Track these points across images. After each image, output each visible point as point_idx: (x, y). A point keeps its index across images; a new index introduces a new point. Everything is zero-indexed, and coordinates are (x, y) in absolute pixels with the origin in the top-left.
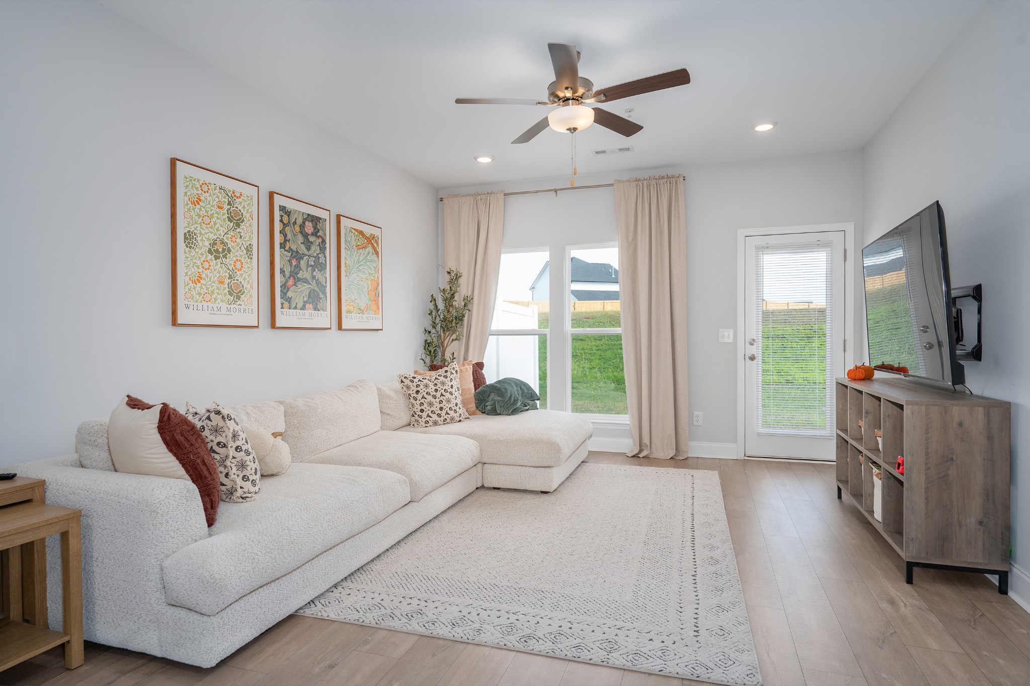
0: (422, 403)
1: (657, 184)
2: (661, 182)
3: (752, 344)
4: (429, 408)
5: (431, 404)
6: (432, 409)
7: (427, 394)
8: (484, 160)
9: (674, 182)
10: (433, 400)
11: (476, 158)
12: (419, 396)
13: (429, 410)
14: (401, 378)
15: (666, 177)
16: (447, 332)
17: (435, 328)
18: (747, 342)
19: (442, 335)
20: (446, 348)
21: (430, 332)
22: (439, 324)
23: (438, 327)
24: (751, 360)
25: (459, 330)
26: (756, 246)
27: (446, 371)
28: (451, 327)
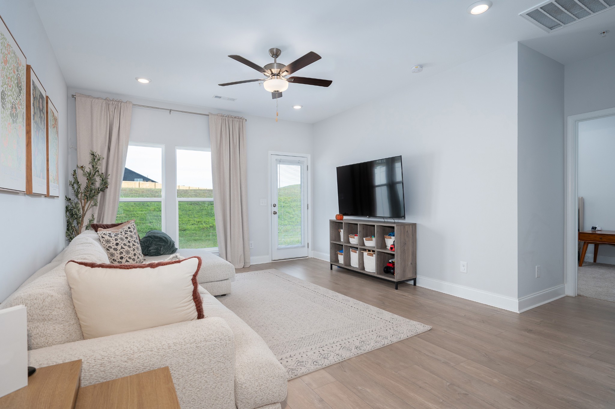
0: (122, 252)
1: (232, 120)
2: (235, 119)
3: (274, 206)
4: (127, 255)
5: (128, 252)
6: (129, 256)
7: (124, 245)
8: (143, 81)
9: (241, 121)
10: (129, 249)
11: (137, 79)
12: (119, 247)
13: (127, 257)
14: (101, 235)
15: (237, 117)
16: (86, 200)
17: (77, 196)
18: (272, 205)
19: (83, 201)
20: (86, 212)
21: (70, 199)
22: (82, 193)
23: (80, 195)
24: (274, 214)
25: (95, 198)
26: (276, 160)
27: (129, 228)
28: (94, 196)
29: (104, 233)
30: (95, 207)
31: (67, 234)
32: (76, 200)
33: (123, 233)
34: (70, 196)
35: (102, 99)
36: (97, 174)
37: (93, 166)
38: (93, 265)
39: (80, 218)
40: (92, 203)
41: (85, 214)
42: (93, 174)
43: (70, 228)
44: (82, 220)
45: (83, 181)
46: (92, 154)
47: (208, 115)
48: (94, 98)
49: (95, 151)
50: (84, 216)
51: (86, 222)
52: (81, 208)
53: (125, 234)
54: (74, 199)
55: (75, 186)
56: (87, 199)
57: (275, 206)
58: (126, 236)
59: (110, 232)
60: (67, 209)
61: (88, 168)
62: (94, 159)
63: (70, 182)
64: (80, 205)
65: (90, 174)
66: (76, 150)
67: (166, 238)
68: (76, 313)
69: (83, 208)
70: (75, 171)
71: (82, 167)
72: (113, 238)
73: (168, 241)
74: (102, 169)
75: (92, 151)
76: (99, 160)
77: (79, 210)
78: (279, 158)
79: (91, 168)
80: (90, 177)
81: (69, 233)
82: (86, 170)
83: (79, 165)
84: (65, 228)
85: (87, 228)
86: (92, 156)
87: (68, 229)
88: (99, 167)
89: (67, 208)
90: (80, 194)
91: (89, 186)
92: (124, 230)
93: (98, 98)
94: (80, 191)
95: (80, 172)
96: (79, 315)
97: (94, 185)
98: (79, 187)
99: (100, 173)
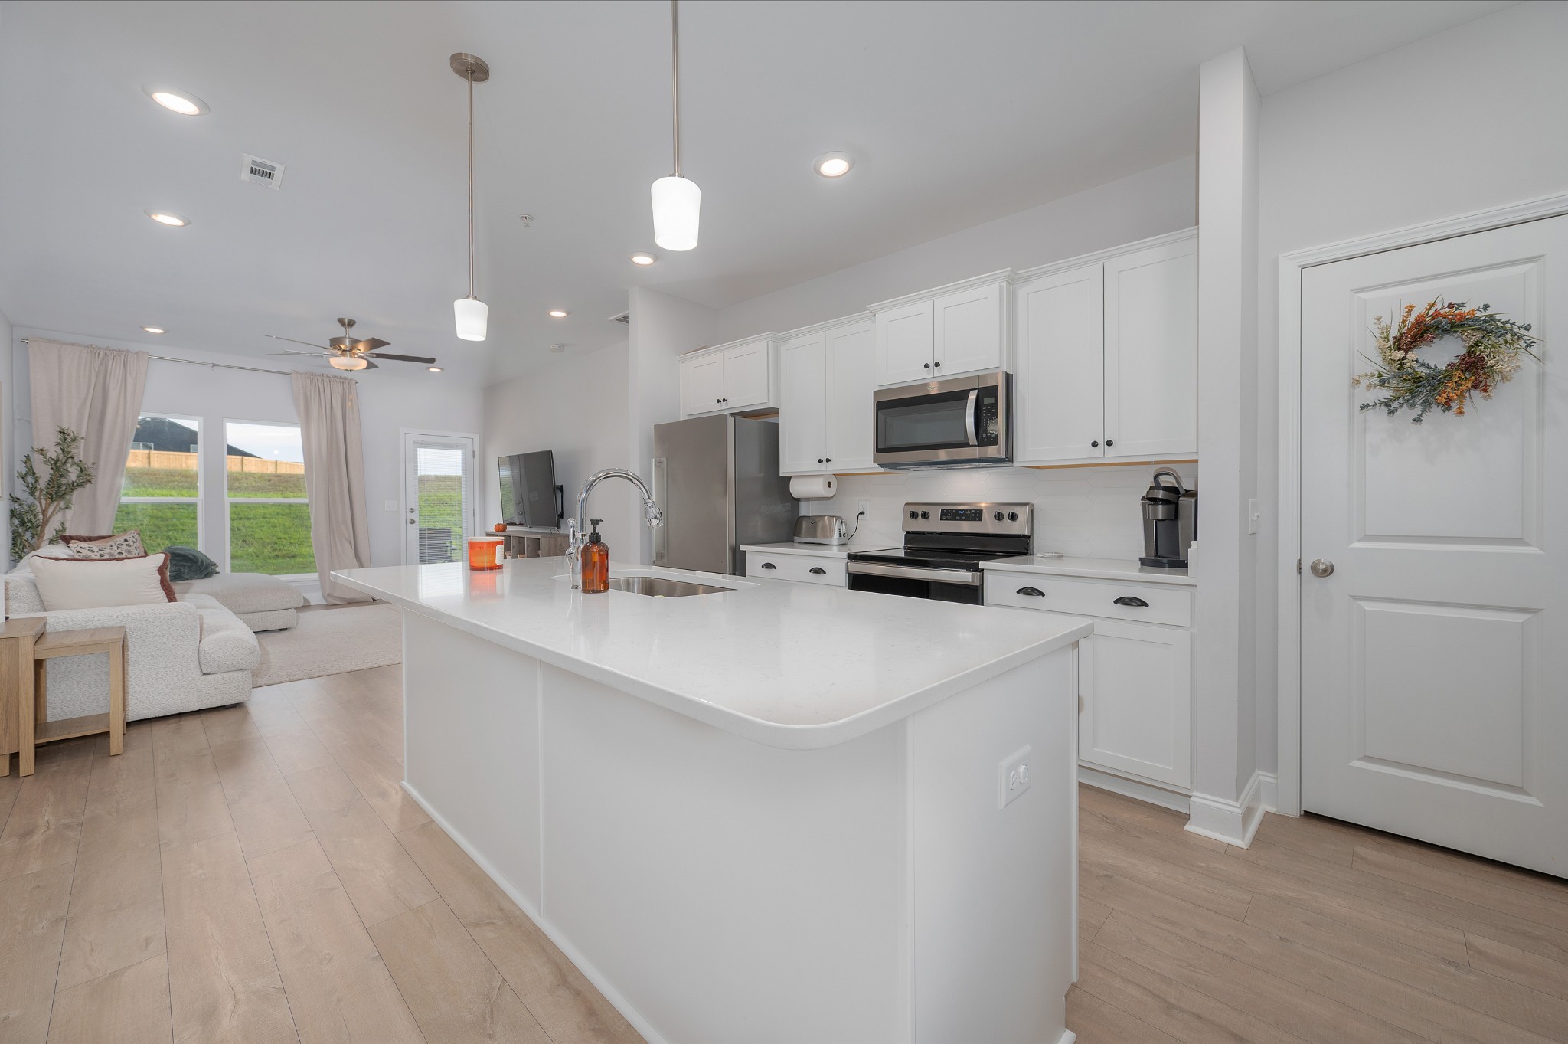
1: (329, 382)
2: (335, 380)
8: (154, 330)
9: (347, 383)
11: (142, 327)
16: (49, 500)
17: (32, 494)
18: (408, 510)
19: (44, 502)
20: (50, 518)
21: (18, 499)
22: (41, 490)
23: (37, 494)
24: (411, 523)
25: (67, 497)
26: (414, 442)
27: (126, 540)
28: (65, 494)
29: (80, 546)
30: (67, 510)
31: (13, 551)
32: (31, 500)
33: (115, 548)
34: (17, 495)
35: (80, 345)
36: (70, 460)
37: (63, 450)
38: (57, 559)
39: (38, 527)
40: (62, 504)
41: (47, 521)
42: (64, 461)
43: (18, 543)
44: (42, 531)
45: (44, 473)
46: (60, 432)
47: (290, 374)
48: (65, 344)
49: (65, 426)
50: (46, 524)
51: (49, 532)
52: (40, 511)
53: (118, 548)
54: (28, 498)
55: (30, 479)
56: (52, 499)
57: (412, 511)
58: (119, 551)
59: (91, 546)
60: (13, 514)
61: (53, 452)
62: (65, 439)
63: (20, 473)
64: (39, 508)
65: (56, 461)
66: (30, 422)
67: (194, 556)
68: (40, 597)
69: (44, 512)
70: (28, 457)
71: (42, 450)
72: (95, 553)
73: (198, 560)
74: (79, 452)
75: (61, 428)
76: (74, 440)
77: (35, 516)
78: (420, 438)
79: (60, 452)
80: (58, 466)
81: (17, 550)
82: (49, 455)
83: (35, 448)
84: (11, 542)
85: (51, 542)
86: (61, 436)
87: (14, 545)
88: (74, 451)
89: (12, 512)
90: (38, 492)
91: (55, 480)
92: (117, 543)
93: (73, 344)
94: (38, 487)
95: (37, 460)
96: (43, 598)
97: (65, 478)
98: (36, 481)
99: (76, 460)
